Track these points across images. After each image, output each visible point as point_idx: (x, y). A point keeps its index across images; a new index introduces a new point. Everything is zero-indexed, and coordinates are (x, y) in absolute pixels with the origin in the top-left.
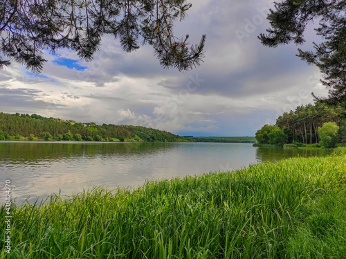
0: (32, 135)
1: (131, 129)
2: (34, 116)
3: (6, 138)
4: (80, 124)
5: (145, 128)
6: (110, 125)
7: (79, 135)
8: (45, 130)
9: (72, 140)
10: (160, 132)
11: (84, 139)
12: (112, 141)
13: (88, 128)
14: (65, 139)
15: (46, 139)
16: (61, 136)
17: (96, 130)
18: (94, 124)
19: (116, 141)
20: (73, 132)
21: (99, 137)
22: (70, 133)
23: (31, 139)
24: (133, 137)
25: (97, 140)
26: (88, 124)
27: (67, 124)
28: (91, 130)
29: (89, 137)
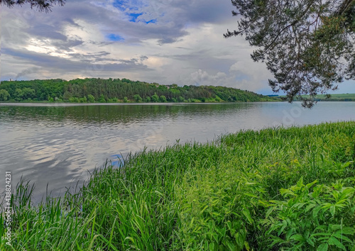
0: (126, 98)
1: (211, 89)
2: (124, 80)
3: (107, 101)
4: (164, 86)
5: (225, 88)
6: (191, 86)
7: (163, 97)
8: (136, 93)
9: (158, 102)
10: (242, 91)
11: (169, 100)
12: (193, 102)
13: (171, 90)
14: (152, 101)
15: (137, 101)
16: (149, 98)
17: (178, 91)
18: (176, 85)
19: (198, 102)
20: (159, 95)
21: (181, 98)
22: (156, 95)
23: (125, 102)
24: (214, 97)
25: (180, 101)
26: (171, 86)
27: (153, 86)
28: (174, 91)
29: (173, 99)
